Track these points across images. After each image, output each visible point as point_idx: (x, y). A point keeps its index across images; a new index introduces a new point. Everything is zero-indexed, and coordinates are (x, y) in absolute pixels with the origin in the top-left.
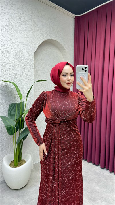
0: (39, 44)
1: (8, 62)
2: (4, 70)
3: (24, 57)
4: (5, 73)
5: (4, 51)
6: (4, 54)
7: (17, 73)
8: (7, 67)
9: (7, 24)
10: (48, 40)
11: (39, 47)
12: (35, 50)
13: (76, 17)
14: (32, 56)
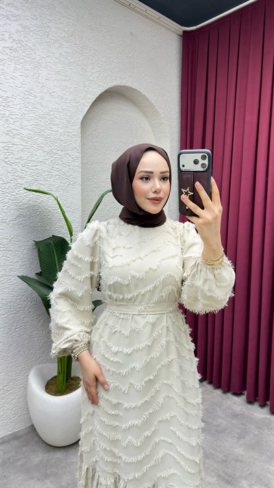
1: (16, 141)
2: (6, 160)
4: (9, 169)
6: (7, 120)
7: (39, 168)
8: (15, 153)
10: (115, 87)
11: (93, 103)
12: (85, 113)
13: (185, 32)
14: (78, 127)
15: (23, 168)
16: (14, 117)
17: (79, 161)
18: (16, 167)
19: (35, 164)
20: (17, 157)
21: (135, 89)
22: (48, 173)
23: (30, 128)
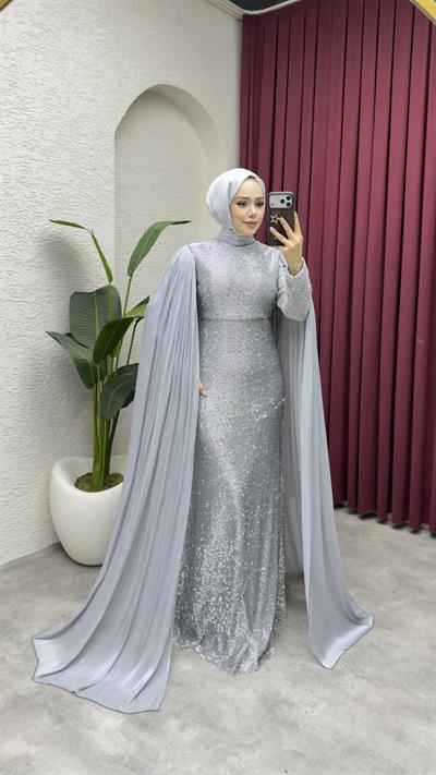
0: (133, 100)
1: (36, 155)
2: (23, 180)
3: (84, 140)
4: (26, 194)
5: (25, 118)
6: (24, 128)
7: (63, 192)
8: (34, 171)
9: (36, 31)
10: (157, 87)
12: (120, 120)
14: (111, 139)
15: (43, 192)
16: (32, 123)
17: (112, 184)
18: (35, 190)
19: (59, 186)
20: (36, 177)
22: (73, 200)
23: (52, 138)
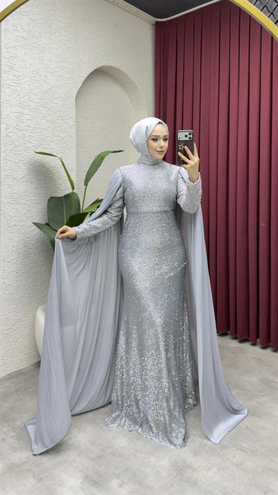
0: (87, 76)
1: (25, 111)
2: (18, 127)
3: (56, 101)
4: (20, 135)
5: (19, 88)
6: (19, 94)
7: (43, 134)
8: (25, 121)
10: (102, 67)
11: (85, 80)
12: (79, 88)
13: (157, 22)
14: (73, 100)
15: (31, 134)
16: (23, 92)
17: (74, 130)
18: (25, 133)
20: (26, 125)
21: (118, 69)
22: (49, 139)
23: (36, 100)
